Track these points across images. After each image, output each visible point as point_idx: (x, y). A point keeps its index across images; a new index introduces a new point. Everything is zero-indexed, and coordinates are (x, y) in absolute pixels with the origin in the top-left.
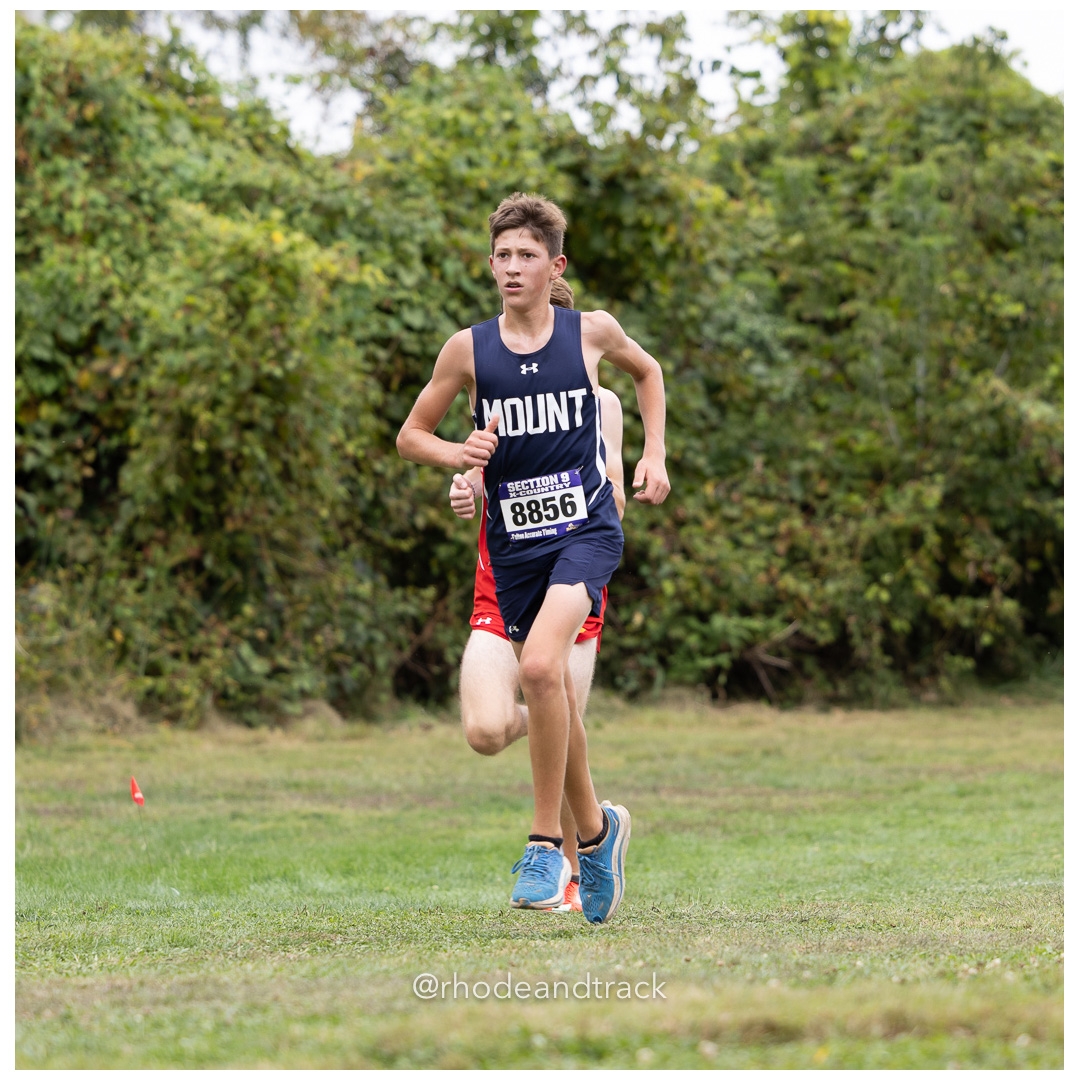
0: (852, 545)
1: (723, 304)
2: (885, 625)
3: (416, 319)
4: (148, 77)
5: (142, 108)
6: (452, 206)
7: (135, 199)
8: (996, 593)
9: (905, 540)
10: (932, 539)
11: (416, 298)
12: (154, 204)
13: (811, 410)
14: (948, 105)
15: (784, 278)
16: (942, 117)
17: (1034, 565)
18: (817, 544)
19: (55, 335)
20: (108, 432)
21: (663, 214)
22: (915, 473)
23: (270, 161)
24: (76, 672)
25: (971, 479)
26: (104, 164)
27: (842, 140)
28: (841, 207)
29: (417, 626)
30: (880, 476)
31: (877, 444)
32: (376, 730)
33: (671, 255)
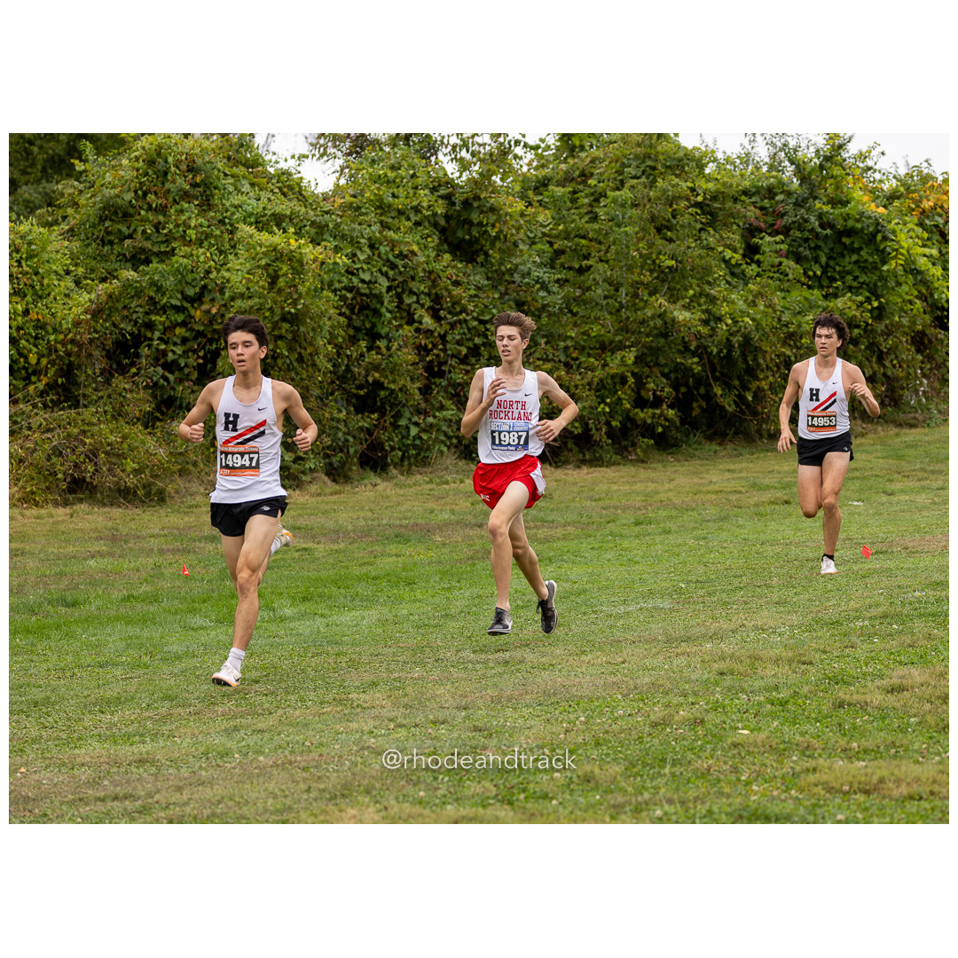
0: (589, 384)
1: (524, 263)
2: (608, 423)
3: (367, 277)
4: (229, 158)
5: (226, 175)
6: (383, 218)
7: (222, 222)
8: (664, 406)
9: (617, 380)
10: (631, 380)
11: (365, 267)
12: (232, 225)
13: (569, 315)
14: (637, 157)
15: (556, 246)
16: (634, 164)
17: (683, 390)
18: (573, 383)
19: (182, 293)
20: (211, 341)
21: (492, 218)
22: (621, 347)
23: (290, 200)
24: (195, 464)
25: (650, 348)
26: (206, 204)
27: (585, 176)
28: (584, 210)
29: (369, 432)
30: (604, 347)
31: (602, 332)
32: (348, 488)
33: (497, 238)
